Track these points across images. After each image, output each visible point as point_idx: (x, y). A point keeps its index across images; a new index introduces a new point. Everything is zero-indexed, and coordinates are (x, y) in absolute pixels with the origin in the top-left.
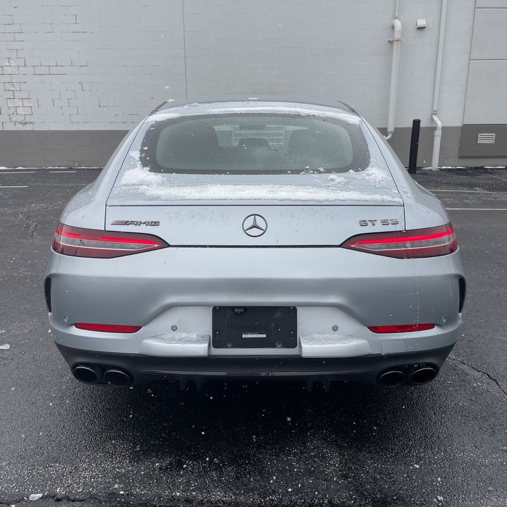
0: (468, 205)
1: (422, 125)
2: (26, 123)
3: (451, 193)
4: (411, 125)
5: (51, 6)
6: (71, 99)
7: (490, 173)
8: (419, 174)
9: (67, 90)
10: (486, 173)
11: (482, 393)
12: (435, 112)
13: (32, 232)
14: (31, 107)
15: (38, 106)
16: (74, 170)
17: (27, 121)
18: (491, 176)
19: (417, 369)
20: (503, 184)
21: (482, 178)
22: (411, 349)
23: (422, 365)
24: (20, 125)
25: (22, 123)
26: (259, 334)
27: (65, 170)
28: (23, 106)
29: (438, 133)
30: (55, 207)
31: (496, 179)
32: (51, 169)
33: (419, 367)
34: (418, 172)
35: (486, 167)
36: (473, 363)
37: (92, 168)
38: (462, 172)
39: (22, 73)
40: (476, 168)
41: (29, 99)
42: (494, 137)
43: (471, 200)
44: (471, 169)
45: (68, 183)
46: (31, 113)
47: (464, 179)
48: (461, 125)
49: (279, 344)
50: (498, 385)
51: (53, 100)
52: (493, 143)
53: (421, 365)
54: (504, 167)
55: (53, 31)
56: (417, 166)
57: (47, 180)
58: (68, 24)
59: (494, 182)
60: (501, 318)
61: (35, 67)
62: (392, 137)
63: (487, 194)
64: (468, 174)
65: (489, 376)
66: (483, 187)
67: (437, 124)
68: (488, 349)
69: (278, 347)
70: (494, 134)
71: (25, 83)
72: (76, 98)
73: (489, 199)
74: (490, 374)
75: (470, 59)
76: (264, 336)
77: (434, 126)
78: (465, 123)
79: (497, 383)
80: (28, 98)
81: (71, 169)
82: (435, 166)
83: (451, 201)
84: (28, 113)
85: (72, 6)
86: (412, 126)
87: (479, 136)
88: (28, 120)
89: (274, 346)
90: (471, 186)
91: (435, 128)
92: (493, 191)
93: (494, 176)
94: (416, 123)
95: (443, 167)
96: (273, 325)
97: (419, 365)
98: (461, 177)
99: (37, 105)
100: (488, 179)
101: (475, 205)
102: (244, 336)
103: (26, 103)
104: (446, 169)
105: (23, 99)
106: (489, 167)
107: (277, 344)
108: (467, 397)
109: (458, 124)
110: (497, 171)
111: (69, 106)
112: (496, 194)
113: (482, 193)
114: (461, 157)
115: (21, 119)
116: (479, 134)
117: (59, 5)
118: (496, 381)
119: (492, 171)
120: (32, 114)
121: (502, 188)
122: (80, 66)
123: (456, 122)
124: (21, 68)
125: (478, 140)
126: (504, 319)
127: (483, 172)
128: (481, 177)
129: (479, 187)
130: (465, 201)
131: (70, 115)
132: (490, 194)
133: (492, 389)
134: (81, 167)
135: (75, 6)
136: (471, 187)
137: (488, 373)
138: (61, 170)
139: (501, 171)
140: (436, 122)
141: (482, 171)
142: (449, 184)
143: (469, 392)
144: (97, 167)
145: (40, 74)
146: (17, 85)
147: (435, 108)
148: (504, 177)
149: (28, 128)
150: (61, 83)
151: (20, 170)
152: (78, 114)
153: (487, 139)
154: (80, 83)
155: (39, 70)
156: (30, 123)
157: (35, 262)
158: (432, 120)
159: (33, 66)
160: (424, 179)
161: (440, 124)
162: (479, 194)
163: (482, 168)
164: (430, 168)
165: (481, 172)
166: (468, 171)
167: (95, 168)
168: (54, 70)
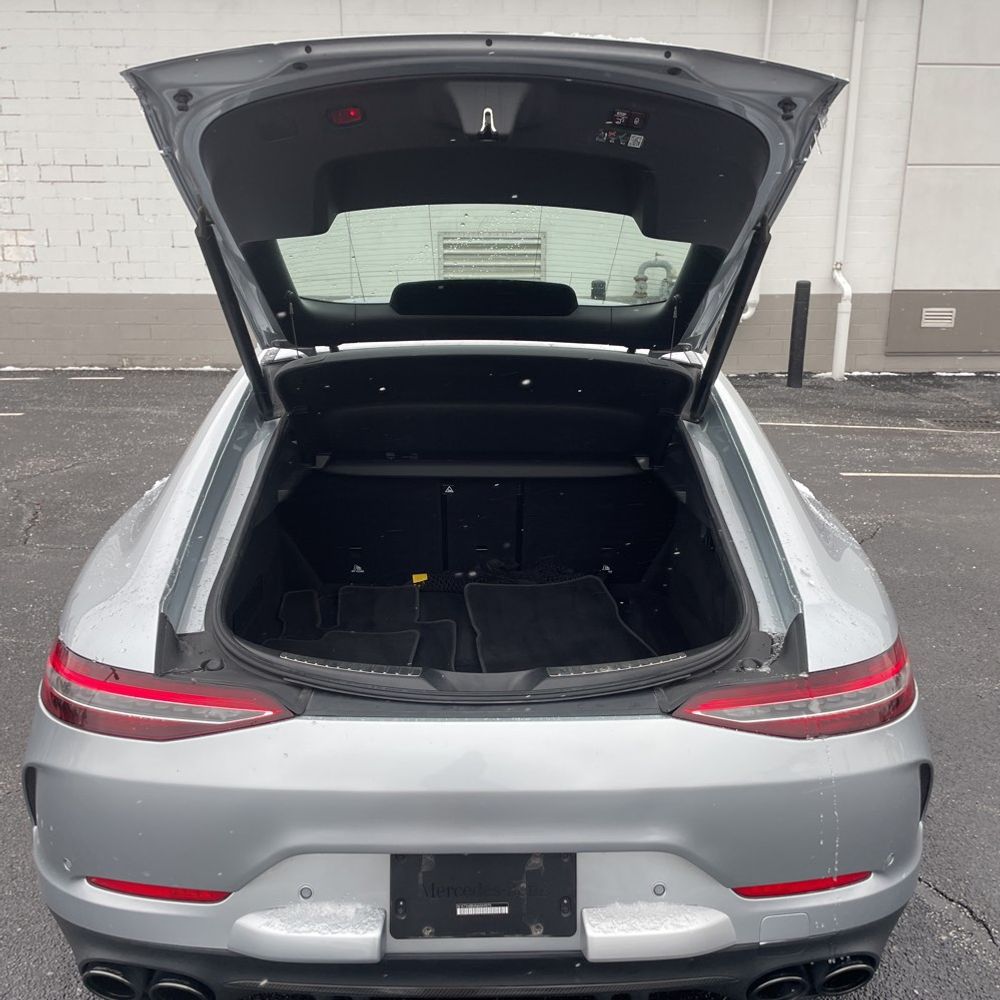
0: (905, 466)
1: (813, 291)
2: (22, 279)
3: (873, 433)
4: (792, 291)
5: (77, 47)
6: (117, 231)
7: (947, 387)
8: (810, 387)
9: (107, 213)
10: (939, 386)
11: (960, 959)
12: (839, 266)
13: (27, 531)
14: (33, 246)
15: (48, 246)
16: (121, 373)
17: (26, 274)
18: (947, 392)
19: (833, 967)
20: (972, 411)
21: (930, 398)
22: (822, 928)
23: (845, 958)
24: (10, 282)
25: (14, 278)
26: (493, 906)
27: (101, 373)
28: (17, 245)
29: (845, 308)
30: (77, 467)
31: (958, 399)
32: (73, 371)
33: (839, 963)
34: (806, 382)
35: (938, 374)
36: (937, 878)
37: (157, 369)
38: (893, 383)
39: (17, 179)
40: (919, 376)
41: (30, 230)
42: (954, 314)
43: (912, 450)
44: (909, 376)
45: (106, 404)
46: (33, 259)
47: (896, 399)
48: (890, 292)
49: (538, 927)
50: (992, 938)
51: (79, 233)
52: (952, 325)
53: (842, 958)
54: (973, 374)
55: (81, 96)
56: (805, 370)
57: (65, 398)
58: (110, 82)
59: (956, 406)
60: (987, 756)
61: (43, 168)
62: (755, 313)
63: (942, 435)
64: (903, 389)
65: (971, 912)
66: (933, 417)
67: (842, 290)
68: (966, 841)
69: (535, 934)
70: (954, 310)
71: (22, 198)
72: (124, 230)
73: (946, 449)
74: (974, 906)
75: (907, 164)
76: (505, 910)
77: (838, 292)
78: (896, 288)
79: (989, 932)
80: (28, 227)
81: (113, 371)
82: (838, 370)
83: (873, 453)
84: (27, 259)
85: (117, 47)
86: (794, 292)
87: (924, 314)
88: (26, 272)
89: (526, 932)
90: (909, 415)
91: (838, 298)
92: (952, 428)
93: (954, 394)
94: (803, 289)
95: (856, 374)
96: (524, 885)
97: (838, 960)
98: (890, 394)
99: (46, 243)
100: (943, 400)
101: (922, 466)
102: (459, 911)
103: (23, 239)
104: (860, 377)
105: (16, 230)
106: (944, 374)
107: (533, 928)
108: (929, 970)
109: (884, 288)
110: (960, 381)
111: (111, 246)
112: (960, 435)
113: (933, 434)
114: (888, 354)
115: (13, 269)
116: (925, 310)
117: (91, 45)
118: (985, 926)
119: (950, 383)
120: (36, 260)
121: (971, 420)
122: (135, 167)
123: (879, 284)
124: (14, 169)
125: (923, 320)
126: (994, 761)
127: (932, 385)
128: (928, 394)
129: (926, 417)
130: (901, 453)
131: (114, 264)
132: (949, 436)
133: (980, 948)
134: (134, 366)
135: (124, 46)
136: (911, 417)
137: (970, 906)
138: (95, 373)
139: (967, 383)
140: (840, 286)
141: (931, 382)
142: (865, 411)
143: (932, 958)
144: (166, 366)
145: (53, 182)
146: (5, 202)
147: (839, 258)
148: (974, 397)
149: (28, 288)
150: (95, 199)
151: (9, 374)
152: (129, 262)
153: (940, 319)
154: (133, 200)
155: (49, 173)
156: (32, 278)
157: (27, 611)
158: (833, 280)
159: (39, 166)
160: (817, 400)
161: (848, 291)
162: (925, 435)
163: (930, 375)
164: (829, 374)
165: (928, 385)
166: (903, 382)
167: (164, 369)
168: (80, 174)
